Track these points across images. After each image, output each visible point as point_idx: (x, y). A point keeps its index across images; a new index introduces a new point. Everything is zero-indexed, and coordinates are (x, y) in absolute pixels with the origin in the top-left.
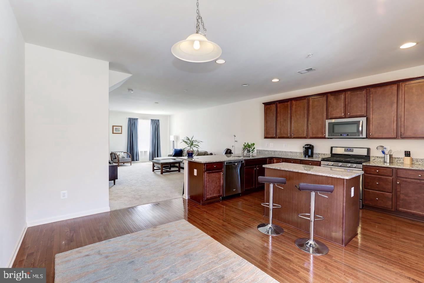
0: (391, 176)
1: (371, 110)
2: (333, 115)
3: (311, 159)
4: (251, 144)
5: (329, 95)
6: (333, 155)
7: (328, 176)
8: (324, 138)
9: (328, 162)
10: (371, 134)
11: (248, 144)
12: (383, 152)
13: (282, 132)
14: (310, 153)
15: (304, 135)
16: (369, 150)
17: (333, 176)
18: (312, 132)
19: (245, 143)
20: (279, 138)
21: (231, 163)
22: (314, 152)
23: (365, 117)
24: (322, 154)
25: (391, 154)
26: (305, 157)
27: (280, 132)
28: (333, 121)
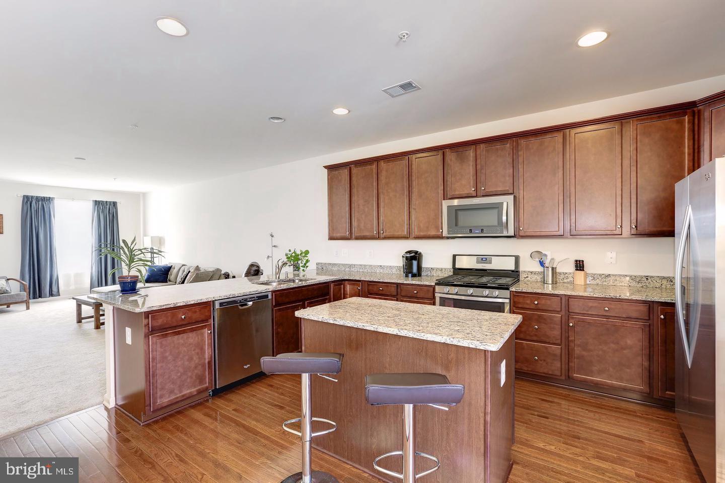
0: (558, 312)
1: (521, 180)
2: (455, 191)
3: (417, 283)
4: (299, 253)
5: (447, 150)
6: (457, 271)
7: (448, 342)
8: (440, 237)
9: (449, 287)
10: (521, 229)
11: (295, 252)
12: (542, 264)
13: (362, 225)
14: (415, 270)
15: (403, 231)
16: (517, 258)
17: (459, 344)
18: (419, 227)
19: (290, 251)
20: (357, 238)
21: (235, 302)
22: (423, 266)
23: (511, 194)
24: (437, 269)
25: (554, 266)
26: (406, 277)
27: (359, 226)
28: (456, 202)
